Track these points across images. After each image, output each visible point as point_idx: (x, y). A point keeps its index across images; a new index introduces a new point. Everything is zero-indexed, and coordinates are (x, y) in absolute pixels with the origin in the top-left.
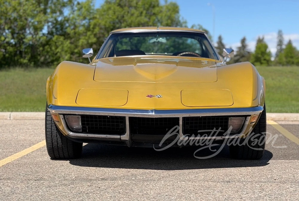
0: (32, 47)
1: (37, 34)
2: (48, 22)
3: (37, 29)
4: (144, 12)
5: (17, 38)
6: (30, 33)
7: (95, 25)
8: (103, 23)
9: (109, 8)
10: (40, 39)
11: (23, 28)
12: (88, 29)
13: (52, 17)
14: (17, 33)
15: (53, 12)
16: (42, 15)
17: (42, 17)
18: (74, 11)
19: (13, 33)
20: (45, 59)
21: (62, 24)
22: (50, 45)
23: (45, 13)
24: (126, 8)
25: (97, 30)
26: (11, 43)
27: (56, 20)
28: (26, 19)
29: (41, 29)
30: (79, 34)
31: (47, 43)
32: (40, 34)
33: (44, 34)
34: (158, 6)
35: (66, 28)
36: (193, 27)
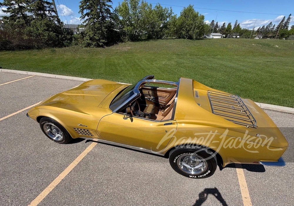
9: (181, 18)
13: (163, 22)
15: (164, 20)
18: (170, 19)
27: (165, 22)
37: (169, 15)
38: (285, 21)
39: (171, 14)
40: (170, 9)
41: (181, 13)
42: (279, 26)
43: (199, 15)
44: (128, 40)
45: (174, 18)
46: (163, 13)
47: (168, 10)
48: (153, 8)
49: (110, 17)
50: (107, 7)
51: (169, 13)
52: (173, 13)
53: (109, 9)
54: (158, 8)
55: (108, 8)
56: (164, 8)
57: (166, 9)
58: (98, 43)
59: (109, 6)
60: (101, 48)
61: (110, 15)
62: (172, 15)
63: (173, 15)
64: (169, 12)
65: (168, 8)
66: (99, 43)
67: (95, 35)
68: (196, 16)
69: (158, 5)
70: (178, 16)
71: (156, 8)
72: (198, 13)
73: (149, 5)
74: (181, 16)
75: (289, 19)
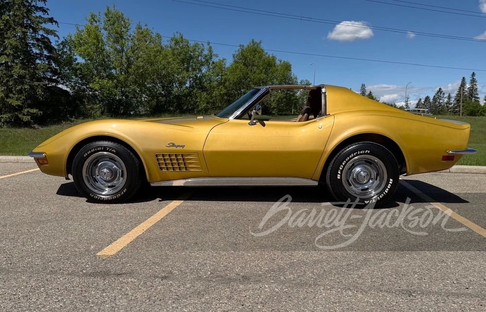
0: (178, 97)
1: (182, 87)
2: (190, 78)
3: (182, 84)
4: (264, 71)
5: (166, 90)
6: (176, 87)
7: (226, 80)
8: (232, 79)
9: (237, 67)
10: (184, 91)
11: (171, 82)
12: (220, 84)
13: (193, 74)
14: (166, 87)
15: (194, 70)
16: (185, 72)
17: (185, 74)
18: (210, 69)
19: (163, 87)
20: (188, 107)
21: (200, 79)
22: (191, 96)
23: (188, 71)
24: (250, 67)
25: (227, 83)
26: (162, 94)
27: (196, 76)
28: (173, 75)
29: (185, 83)
30: (214, 88)
31: (190, 94)
32: (184, 87)
33: (186, 87)
34: (275, 66)
35: (204, 83)
36: (301, 82)
37: (207, 61)
38: (468, 86)
39: (211, 59)
40: (206, 47)
41: (234, 57)
42: (459, 95)
43: (278, 63)
44: (102, 113)
45: (219, 67)
46: (192, 54)
47: (203, 50)
48: (165, 42)
49: (48, 58)
50: (41, 32)
51: (206, 56)
52: (217, 56)
53: (47, 38)
54: (177, 43)
55: (45, 35)
56: (192, 44)
57: (196, 45)
58: (17, 116)
59: (48, 32)
60: (26, 129)
61: (50, 52)
62: (213, 60)
63: (215, 59)
64: (206, 52)
65: (203, 45)
66: (20, 116)
67: (7, 97)
68: (270, 64)
69: (178, 36)
70: (229, 63)
71: (173, 43)
72: (274, 58)
73: (154, 36)
74: (236, 62)
75: (473, 81)
